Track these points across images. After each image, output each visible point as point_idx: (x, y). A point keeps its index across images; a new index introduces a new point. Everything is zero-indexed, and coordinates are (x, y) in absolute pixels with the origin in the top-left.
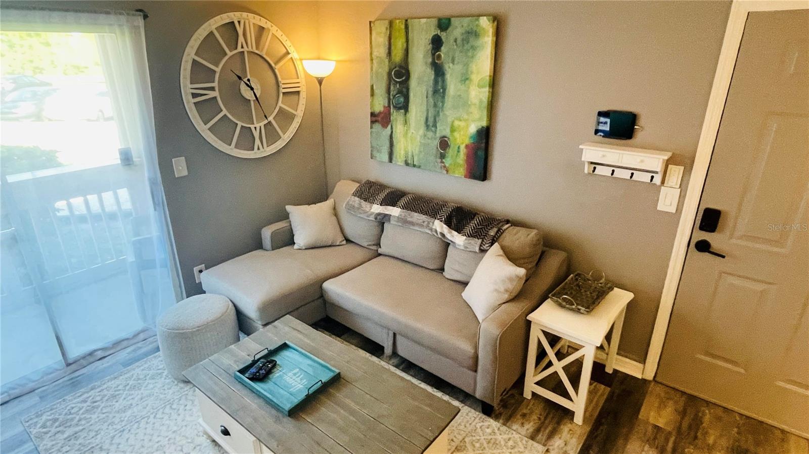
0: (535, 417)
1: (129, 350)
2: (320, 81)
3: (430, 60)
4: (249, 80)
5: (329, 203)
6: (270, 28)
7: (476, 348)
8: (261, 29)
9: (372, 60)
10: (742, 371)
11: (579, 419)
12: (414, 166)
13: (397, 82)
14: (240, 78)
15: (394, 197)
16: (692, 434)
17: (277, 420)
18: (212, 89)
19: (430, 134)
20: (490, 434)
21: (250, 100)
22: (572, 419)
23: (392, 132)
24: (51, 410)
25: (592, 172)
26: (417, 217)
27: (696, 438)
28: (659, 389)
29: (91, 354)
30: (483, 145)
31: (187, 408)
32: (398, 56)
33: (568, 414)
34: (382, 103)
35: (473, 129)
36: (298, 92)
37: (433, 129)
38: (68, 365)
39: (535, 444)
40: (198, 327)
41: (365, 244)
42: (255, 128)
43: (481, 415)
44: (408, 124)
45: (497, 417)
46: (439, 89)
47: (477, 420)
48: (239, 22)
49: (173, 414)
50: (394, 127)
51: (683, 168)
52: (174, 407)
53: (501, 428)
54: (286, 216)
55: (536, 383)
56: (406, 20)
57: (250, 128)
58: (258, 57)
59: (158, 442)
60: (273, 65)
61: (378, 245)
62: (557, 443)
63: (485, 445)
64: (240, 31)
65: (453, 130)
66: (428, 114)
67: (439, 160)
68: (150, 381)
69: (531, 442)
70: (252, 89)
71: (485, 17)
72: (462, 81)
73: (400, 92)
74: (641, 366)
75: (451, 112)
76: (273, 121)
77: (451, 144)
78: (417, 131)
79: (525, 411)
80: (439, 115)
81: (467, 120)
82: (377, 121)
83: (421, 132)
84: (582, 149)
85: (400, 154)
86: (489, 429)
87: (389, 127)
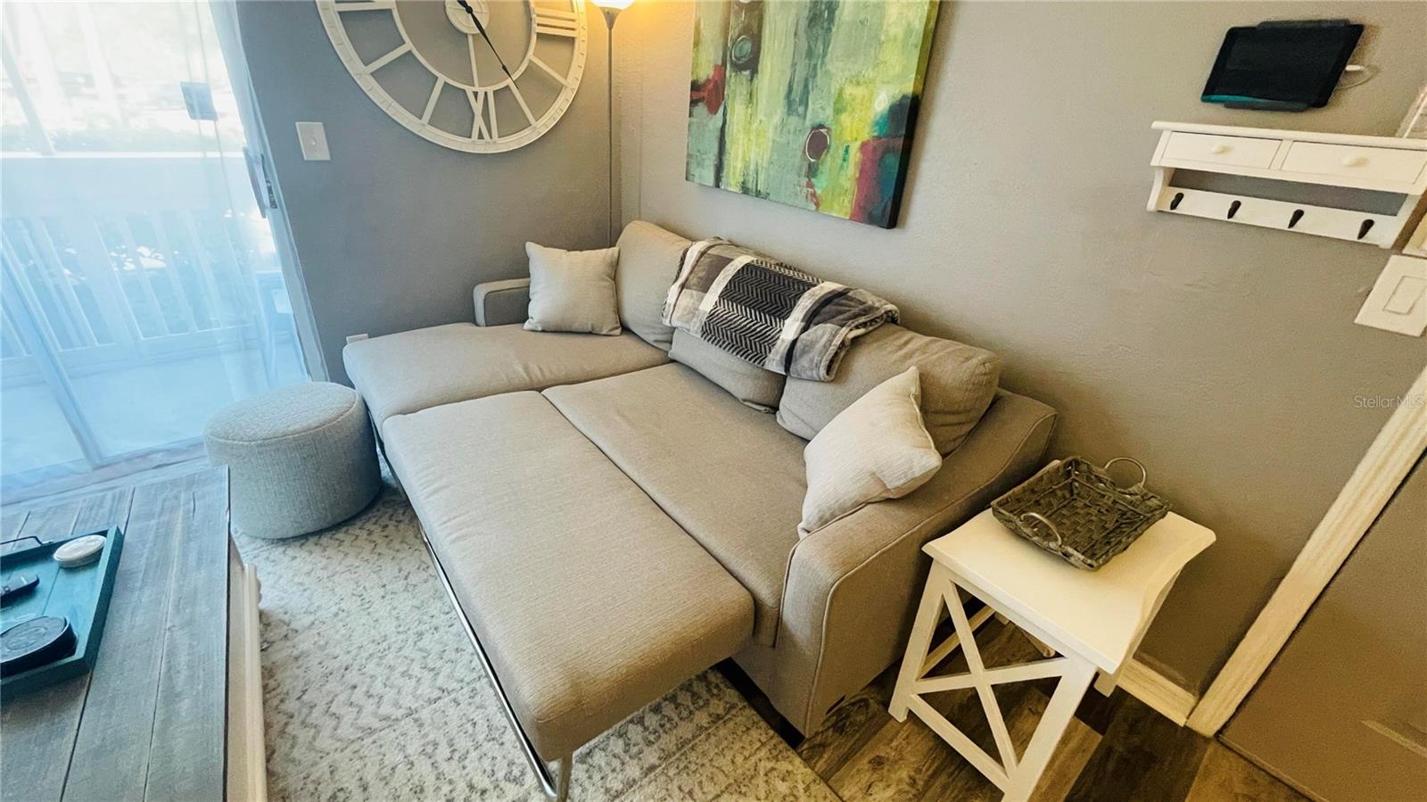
0: (903, 774)
2: (610, 17)
12: (758, 194)
13: (741, 6)
19: (794, 120)
21: (466, 35)
23: (725, 122)
25: (1168, 209)
28: (1226, 761)
30: (900, 142)
33: (987, 794)
34: (712, 58)
35: (882, 102)
36: (571, 41)
37: (801, 109)
38: (98, 467)
41: (650, 339)
42: (476, 94)
43: (777, 739)
44: (755, 101)
45: (810, 757)
46: (821, 13)
50: (729, 110)
53: (814, 789)
55: (920, 696)
57: (464, 91)
61: (670, 342)
65: (838, 111)
66: (794, 73)
67: (804, 181)
70: (469, 10)
73: (746, 30)
74: (1190, 699)
75: (840, 64)
76: (513, 87)
77: (833, 141)
78: (769, 116)
79: (882, 751)
80: (815, 76)
81: (872, 81)
82: (701, 100)
83: (776, 119)
84: (1159, 133)
85: (735, 167)
86: (785, 783)
87: (721, 110)
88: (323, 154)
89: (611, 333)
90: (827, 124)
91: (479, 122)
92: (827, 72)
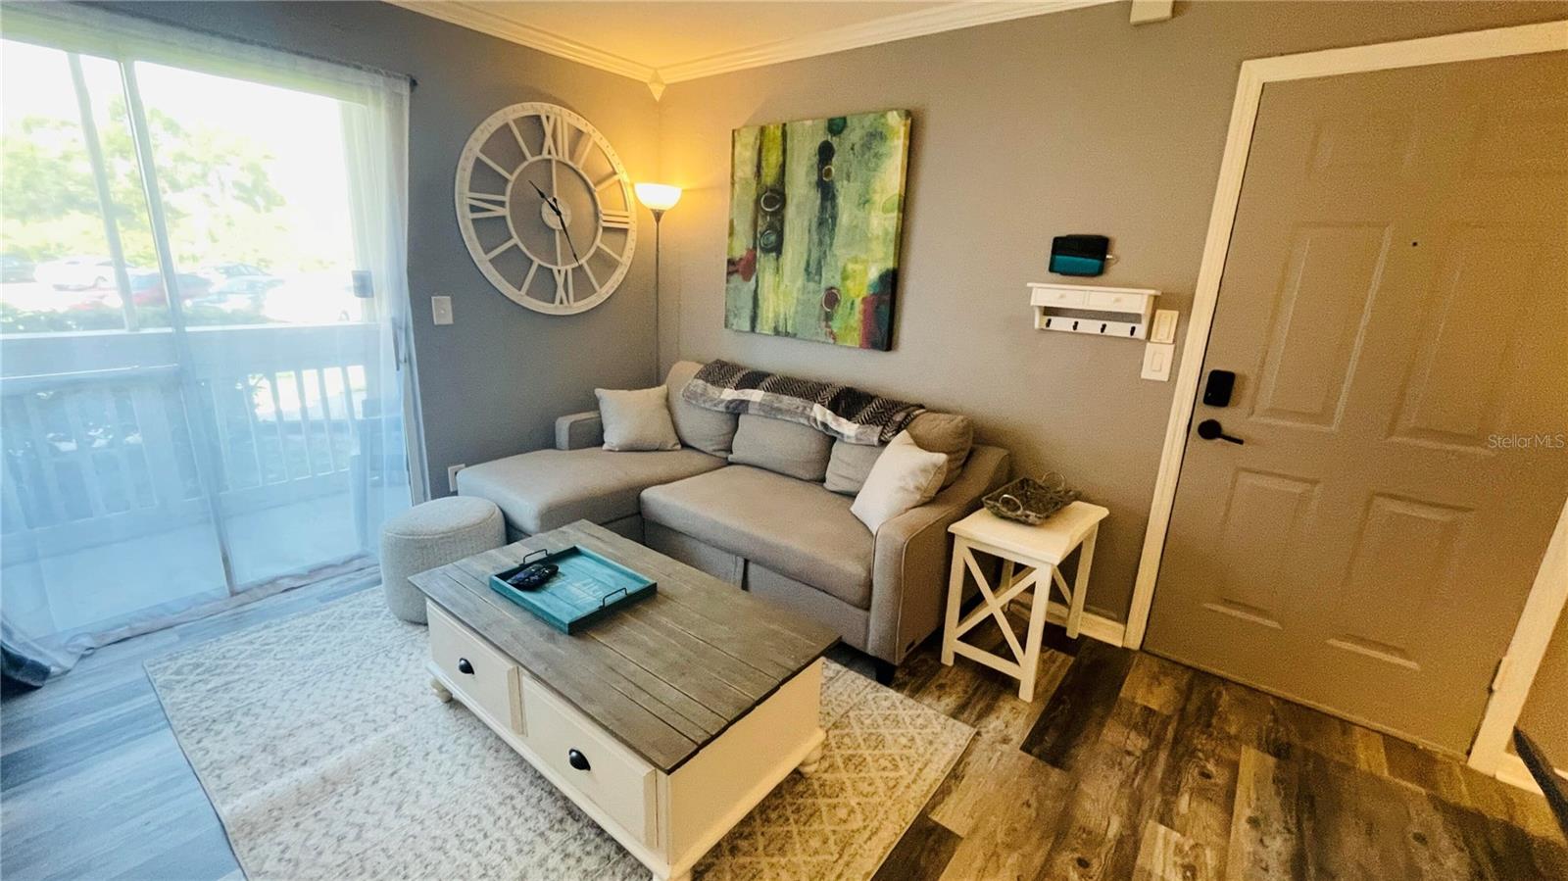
0: (959, 689)
1: (334, 581)
2: (658, 215)
3: (815, 178)
4: (555, 200)
5: (658, 392)
6: (591, 132)
7: (870, 572)
8: (579, 134)
9: (733, 184)
10: (1275, 625)
11: (1026, 693)
12: (787, 334)
13: (766, 213)
14: (542, 195)
15: (753, 380)
16: (1203, 720)
17: (551, 638)
18: (502, 204)
19: (812, 286)
20: (889, 708)
21: (554, 230)
22: (1017, 695)
23: (757, 286)
24: (195, 651)
25: (1045, 327)
26: (787, 401)
27: (1209, 725)
28: (1147, 660)
29: (273, 582)
30: (887, 298)
31: (413, 657)
32: (770, 176)
33: (1010, 685)
34: (745, 245)
35: (874, 274)
36: (625, 231)
37: (817, 278)
38: (234, 594)
39: (959, 724)
40: (443, 533)
41: (709, 449)
42: (559, 271)
43: (874, 683)
44: (780, 272)
45: (899, 688)
46: (826, 219)
47: (868, 689)
48: (548, 118)
49: (388, 664)
50: (760, 278)
51: (1176, 313)
52: (393, 655)
53: (906, 702)
54: (594, 404)
55: (959, 639)
56: (784, 125)
57: (551, 270)
58: (571, 172)
59: (358, 700)
60: (592, 185)
61: (730, 451)
62: (993, 724)
63: (880, 721)
64: (548, 130)
65: (845, 278)
66: (809, 256)
67: (823, 324)
68: (359, 622)
69: (952, 721)
70: (559, 213)
71: (895, 113)
72: (859, 204)
73: (771, 227)
74: (1122, 627)
75: (843, 251)
76: (586, 265)
77: (842, 298)
78: (793, 281)
79: (943, 681)
80: (825, 257)
81: (867, 261)
82: (737, 271)
83: (799, 283)
84: (1031, 288)
85: (768, 317)
86: (888, 701)
87: (754, 278)
88: (448, 320)
89: (674, 448)
90: (837, 287)
91: (560, 292)
92: (834, 255)
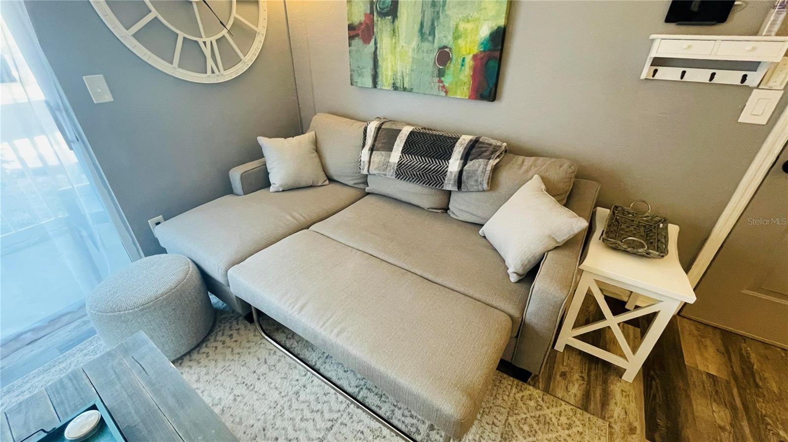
0: (576, 376)
11: (630, 377)
12: (405, 89)
16: (751, 381)
19: (426, 45)
20: (536, 409)
22: (621, 377)
23: (376, 48)
25: (651, 77)
27: (758, 387)
28: (686, 323)
30: (497, 54)
33: (617, 371)
34: (363, 10)
35: (485, 32)
36: (257, 2)
37: (430, 38)
39: (593, 418)
41: (351, 183)
42: (205, 43)
43: (516, 381)
44: (397, 34)
45: (535, 382)
50: (379, 41)
55: (574, 337)
57: (196, 42)
61: (366, 183)
62: (616, 412)
63: (536, 427)
65: (456, 37)
66: (423, 16)
67: (436, 79)
69: (586, 415)
75: (455, 11)
76: (228, 36)
77: (454, 56)
78: (409, 43)
79: (563, 369)
80: (438, 18)
81: (477, 20)
82: (357, 35)
83: (414, 44)
84: (653, 40)
85: (386, 75)
86: (532, 401)
87: (373, 41)
88: (108, 98)
89: (324, 184)
90: (449, 46)
91: (210, 62)
92: (447, 16)
